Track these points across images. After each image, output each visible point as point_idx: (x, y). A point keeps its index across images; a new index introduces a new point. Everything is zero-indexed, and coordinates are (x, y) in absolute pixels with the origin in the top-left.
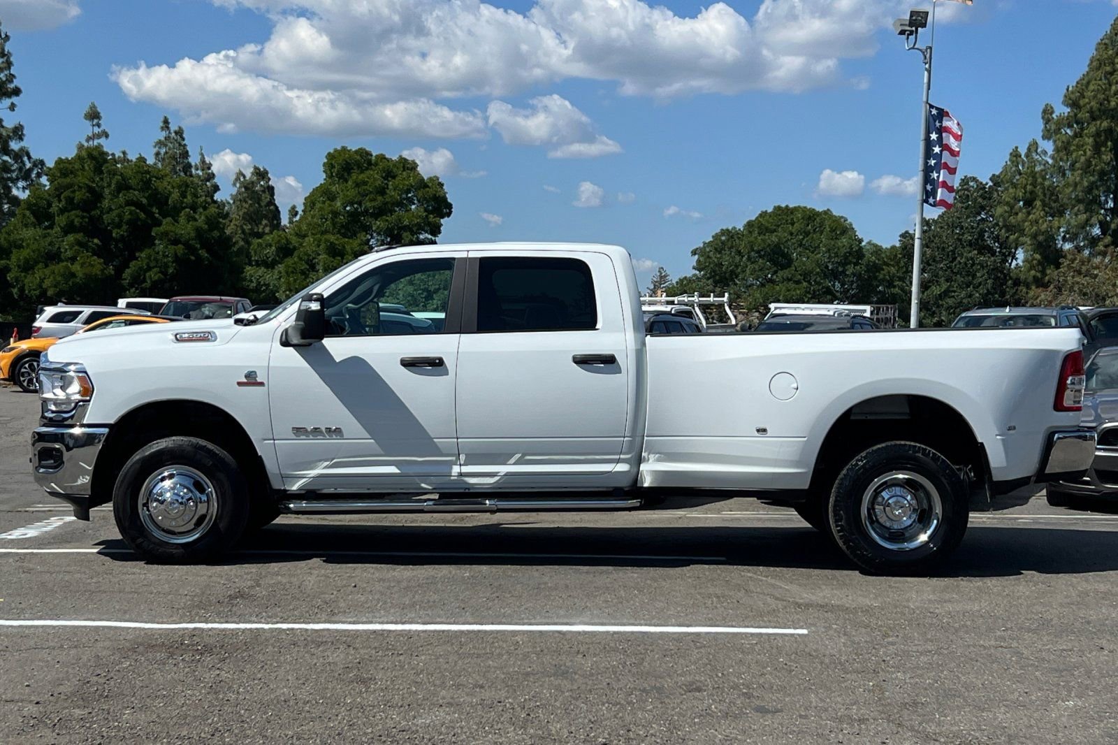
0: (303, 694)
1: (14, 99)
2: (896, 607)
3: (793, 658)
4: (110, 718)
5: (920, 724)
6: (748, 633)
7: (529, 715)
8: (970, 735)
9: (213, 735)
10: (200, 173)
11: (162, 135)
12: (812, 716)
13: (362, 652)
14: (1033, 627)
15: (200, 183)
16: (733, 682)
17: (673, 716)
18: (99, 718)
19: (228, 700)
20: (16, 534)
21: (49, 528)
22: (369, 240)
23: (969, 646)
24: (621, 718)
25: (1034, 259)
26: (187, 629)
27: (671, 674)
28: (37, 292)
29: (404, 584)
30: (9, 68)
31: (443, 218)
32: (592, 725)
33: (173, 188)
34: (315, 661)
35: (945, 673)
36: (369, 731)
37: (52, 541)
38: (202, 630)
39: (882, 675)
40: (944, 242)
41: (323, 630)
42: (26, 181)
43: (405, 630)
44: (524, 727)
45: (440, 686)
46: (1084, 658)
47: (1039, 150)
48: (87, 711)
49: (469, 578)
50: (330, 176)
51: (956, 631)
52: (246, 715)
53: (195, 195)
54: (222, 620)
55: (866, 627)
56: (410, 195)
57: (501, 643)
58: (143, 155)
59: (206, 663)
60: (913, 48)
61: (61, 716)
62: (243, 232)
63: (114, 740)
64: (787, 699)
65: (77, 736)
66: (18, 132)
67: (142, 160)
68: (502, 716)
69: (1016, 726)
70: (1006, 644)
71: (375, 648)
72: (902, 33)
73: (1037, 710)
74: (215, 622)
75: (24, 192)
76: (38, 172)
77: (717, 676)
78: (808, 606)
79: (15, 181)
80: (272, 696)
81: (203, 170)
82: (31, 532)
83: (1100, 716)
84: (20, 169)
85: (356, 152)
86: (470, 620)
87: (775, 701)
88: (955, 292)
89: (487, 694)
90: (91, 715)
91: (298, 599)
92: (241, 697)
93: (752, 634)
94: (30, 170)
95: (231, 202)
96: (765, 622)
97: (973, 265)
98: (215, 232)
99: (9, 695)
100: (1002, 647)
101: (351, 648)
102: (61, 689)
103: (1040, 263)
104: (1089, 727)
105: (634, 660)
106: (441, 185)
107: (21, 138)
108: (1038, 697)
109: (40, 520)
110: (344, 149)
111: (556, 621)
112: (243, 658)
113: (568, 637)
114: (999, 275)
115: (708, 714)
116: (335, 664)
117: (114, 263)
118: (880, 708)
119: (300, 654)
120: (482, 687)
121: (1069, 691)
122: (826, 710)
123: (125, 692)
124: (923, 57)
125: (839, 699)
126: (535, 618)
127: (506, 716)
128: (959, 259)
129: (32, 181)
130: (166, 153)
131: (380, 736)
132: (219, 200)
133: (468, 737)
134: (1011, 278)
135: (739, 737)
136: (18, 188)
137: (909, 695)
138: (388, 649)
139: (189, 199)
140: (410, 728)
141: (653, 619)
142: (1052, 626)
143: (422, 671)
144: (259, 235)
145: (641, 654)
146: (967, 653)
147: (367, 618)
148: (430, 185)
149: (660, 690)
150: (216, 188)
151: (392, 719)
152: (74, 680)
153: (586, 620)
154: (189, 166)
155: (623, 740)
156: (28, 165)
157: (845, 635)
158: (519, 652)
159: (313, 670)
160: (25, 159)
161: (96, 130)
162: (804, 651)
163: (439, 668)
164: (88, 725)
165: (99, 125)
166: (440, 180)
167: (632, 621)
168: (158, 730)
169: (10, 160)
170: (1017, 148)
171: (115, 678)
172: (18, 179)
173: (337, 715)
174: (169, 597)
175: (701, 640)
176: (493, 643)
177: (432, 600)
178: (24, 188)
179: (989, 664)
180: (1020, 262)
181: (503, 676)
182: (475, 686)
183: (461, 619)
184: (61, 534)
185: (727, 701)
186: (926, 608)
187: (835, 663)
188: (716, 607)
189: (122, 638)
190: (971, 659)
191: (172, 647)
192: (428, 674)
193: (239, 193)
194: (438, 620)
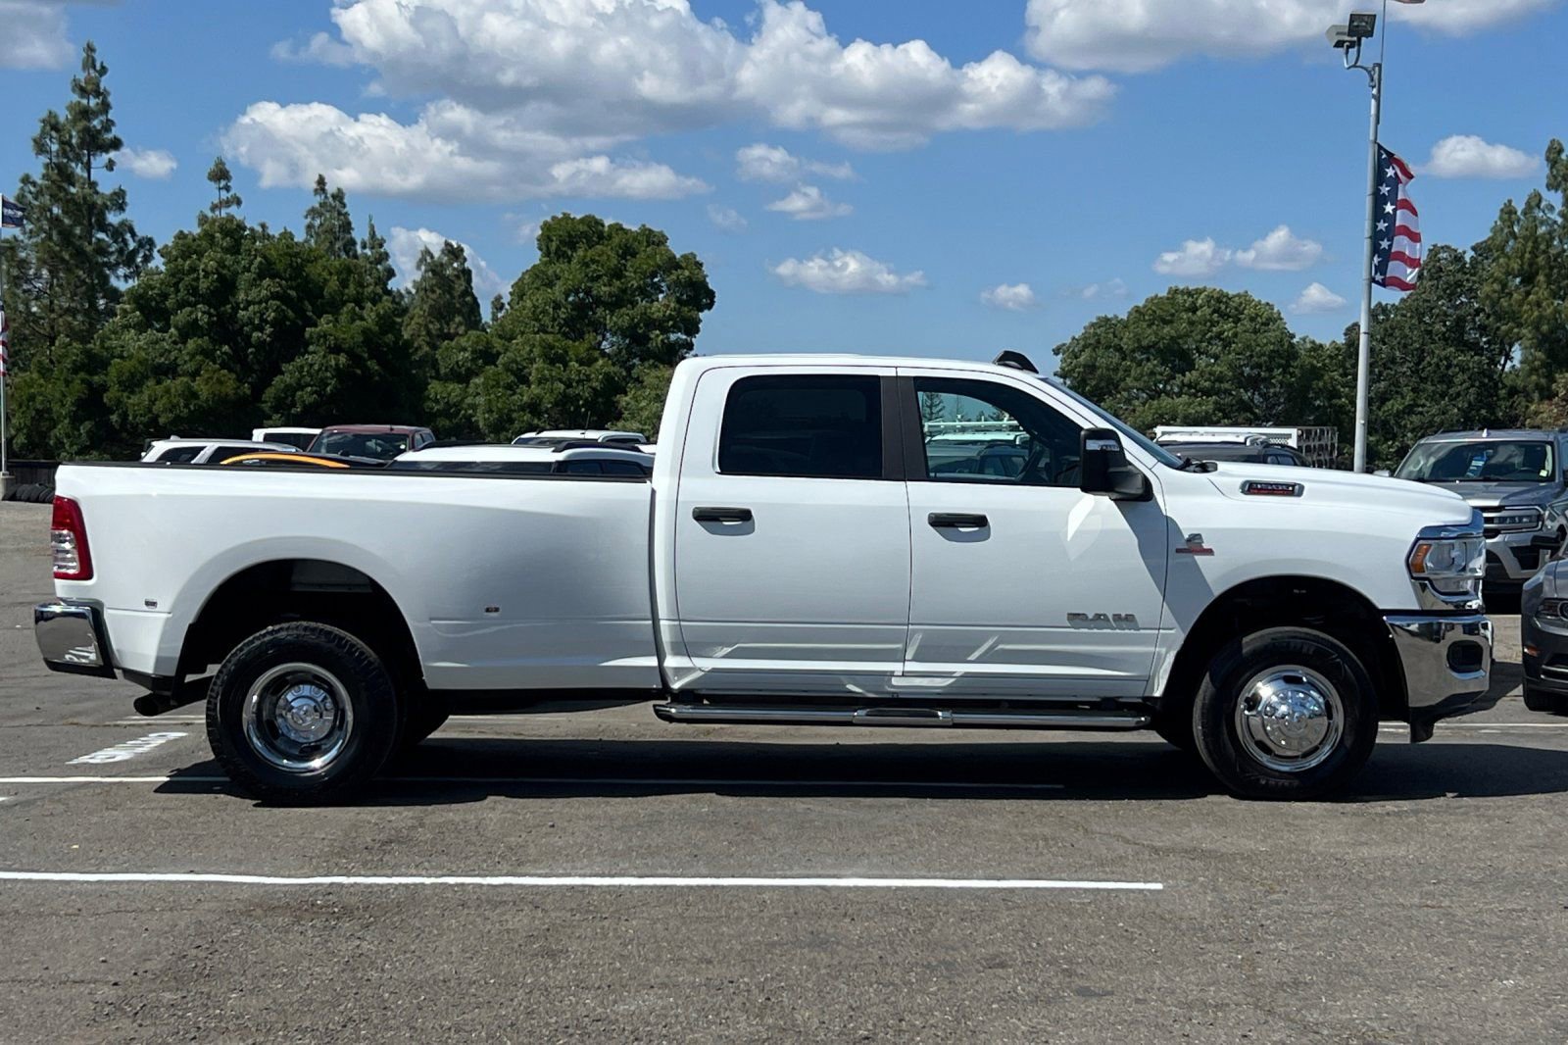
0: (470, 971)
1: (112, 154)
2: (1290, 852)
3: (1137, 922)
4: (210, 1004)
5: (1299, 1011)
6: (1080, 889)
7: (769, 999)
8: (1365, 1025)
9: (344, 1026)
10: (368, 252)
11: (316, 201)
12: (1153, 1000)
13: (553, 915)
14: (1475, 879)
15: (368, 266)
16: (1052, 955)
17: (964, 1000)
18: (196, 1003)
19: (368, 980)
20: (100, 757)
21: (146, 749)
22: (600, 343)
23: (1383, 905)
24: (892, 1003)
25: (1535, 359)
26: (321, 885)
27: (968, 944)
28: (145, 419)
29: (618, 823)
30: (107, 112)
31: (702, 311)
32: (852, 1013)
33: (331, 274)
34: (489, 927)
35: (1345, 942)
36: (553, 1020)
37: (149, 766)
38: (341, 885)
39: (1257, 946)
40: (1406, 336)
41: (505, 885)
42: (129, 267)
43: (614, 886)
44: (760, 1016)
45: (654, 960)
46: (1540, 922)
47: (1543, 205)
48: (180, 994)
49: (708, 815)
50: (547, 254)
51: (1369, 885)
52: (391, 1000)
53: (361, 284)
54: (369, 873)
55: (1245, 879)
56: (656, 280)
57: (742, 903)
58: (289, 230)
59: (342, 932)
60: (1355, 66)
61: (145, 1002)
62: (429, 333)
63: (213, 1032)
64: (1121, 978)
65: (165, 1028)
66: (119, 200)
67: (287, 235)
68: (732, 1000)
69: (1429, 1014)
70: (1434, 903)
71: (572, 910)
72: (1339, 44)
73: (1462, 992)
74: (360, 875)
75: (126, 281)
76: (145, 255)
77: (1030, 946)
78: (1168, 851)
79: (113, 267)
80: (428, 974)
81: (372, 248)
82: (120, 754)
83: (1548, 1000)
84: (121, 251)
85: (582, 221)
86: (704, 871)
87: (1105, 980)
88: (1423, 406)
89: (714, 972)
90: (185, 1000)
91: (474, 844)
92: (386, 976)
93: (1086, 890)
94: (135, 252)
95: (414, 291)
96: (1107, 873)
97: (1448, 367)
98: (390, 335)
99: (78, 974)
100: (1427, 906)
101: (539, 910)
102: (148, 965)
103: (1544, 365)
104: (1530, 1014)
105: (919, 925)
106: (699, 265)
107: (121, 208)
108: (1466, 975)
109: (135, 737)
110: (566, 217)
111: (821, 872)
112: (393, 923)
113: (834, 894)
114: (1486, 381)
115: (1011, 998)
116: (516, 931)
117: (250, 380)
118: (1248, 990)
119: (471, 918)
120: (709, 962)
121: (1511, 966)
122: (1173, 992)
123: (232, 970)
124: (1368, 79)
125: (1192, 978)
126: (791, 868)
127: (738, 1000)
128: (1428, 359)
129: (137, 267)
130: (321, 224)
131: (567, 1027)
132: (395, 289)
133: (684, 1029)
134: (1505, 386)
135: (1050, 1029)
136: (118, 277)
137: (1289, 971)
138: (588, 911)
139: (351, 290)
140: (608, 1017)
141: (953, 869)
142: (1503, 878)
143: (631, 940)
144: (450, 337)
145: (931, 917)
146: (1378, 915)
147: (565, 869)
148: (684, 265)
149: (949, 965)
150: (391, 273)
151: (585, 1004)
152: (165, 953)
153: (862, 871)
154: (353, 242)
155: (891, 1032)
156: (132, 245)
157: (1213, 890)
158: (765, 914)
159: (485, 939)
160: (128, 236)
161: (224, 195)
162: (1154, 913)
163: (655, 936)
164: (180, 1013)
165: (227, 189)
166: (698, 259)
167: (922, 873)
168: (273, 1019)
169: (107, 239)
170: (1510, 201)
171: (221, 950)
172: (117, 264)
173: (512, 1000)
174: (301, 842)
175: (1016, 899)
176: (731, 902)
177: (654, 845)
178: (126, 277)
179: (1406, 930)
180: (1516, 363)
181: (739, 948)
182: (700, 961)
183: (693, 871)
184: (161, 756)
185: (1040, 980)
186: (1332, 855)
187: (1194, 929)
188: (1041, 853)
189: (233, 897)
190: (1384, 924)
191: (299, 909)
192: (639, 944)
193: (424, 278)
194: (660, 871)
